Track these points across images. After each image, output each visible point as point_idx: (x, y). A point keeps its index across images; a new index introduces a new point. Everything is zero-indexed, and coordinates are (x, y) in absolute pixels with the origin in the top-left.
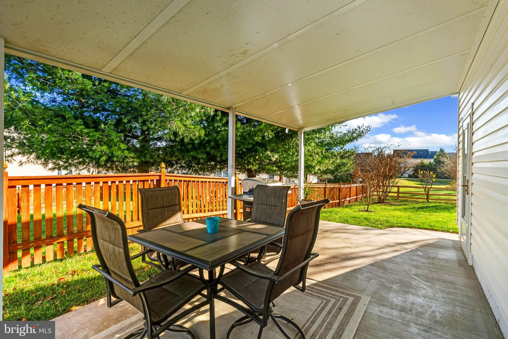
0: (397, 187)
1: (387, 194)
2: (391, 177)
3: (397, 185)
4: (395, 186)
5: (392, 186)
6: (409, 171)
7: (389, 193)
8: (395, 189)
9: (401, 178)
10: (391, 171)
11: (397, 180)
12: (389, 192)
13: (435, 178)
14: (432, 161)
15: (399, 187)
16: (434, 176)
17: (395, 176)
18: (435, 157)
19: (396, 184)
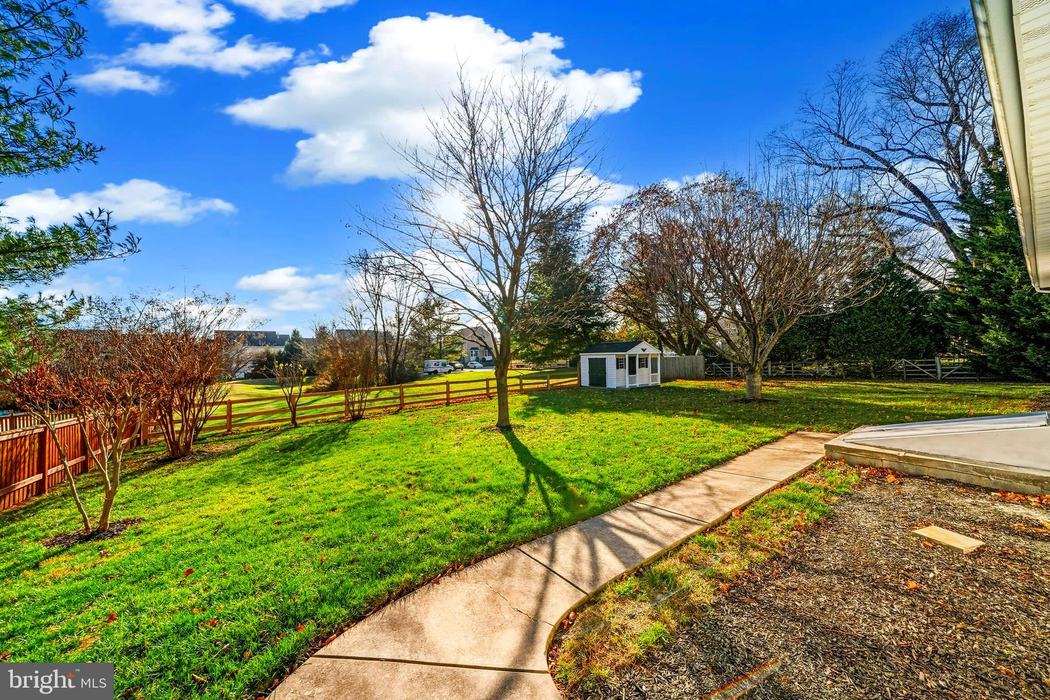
0: (225, 403)
1: (201, 423)
2: (208, 382)
3: (226, 399)
4: (221, 403)
5: (214, 404)
6: (245, 368)
7: (205, 422)
8: (220, 410)
9: (231, 380)
10: (208, 366)
11: (226, 386)
12: (206, 418)
13: (306, 375)
14: (282, 349)
15: (230, 403)
16: (305, 371)
17: (219, 377)
18: (287, 343)
19: (223, 397)
